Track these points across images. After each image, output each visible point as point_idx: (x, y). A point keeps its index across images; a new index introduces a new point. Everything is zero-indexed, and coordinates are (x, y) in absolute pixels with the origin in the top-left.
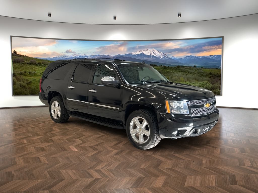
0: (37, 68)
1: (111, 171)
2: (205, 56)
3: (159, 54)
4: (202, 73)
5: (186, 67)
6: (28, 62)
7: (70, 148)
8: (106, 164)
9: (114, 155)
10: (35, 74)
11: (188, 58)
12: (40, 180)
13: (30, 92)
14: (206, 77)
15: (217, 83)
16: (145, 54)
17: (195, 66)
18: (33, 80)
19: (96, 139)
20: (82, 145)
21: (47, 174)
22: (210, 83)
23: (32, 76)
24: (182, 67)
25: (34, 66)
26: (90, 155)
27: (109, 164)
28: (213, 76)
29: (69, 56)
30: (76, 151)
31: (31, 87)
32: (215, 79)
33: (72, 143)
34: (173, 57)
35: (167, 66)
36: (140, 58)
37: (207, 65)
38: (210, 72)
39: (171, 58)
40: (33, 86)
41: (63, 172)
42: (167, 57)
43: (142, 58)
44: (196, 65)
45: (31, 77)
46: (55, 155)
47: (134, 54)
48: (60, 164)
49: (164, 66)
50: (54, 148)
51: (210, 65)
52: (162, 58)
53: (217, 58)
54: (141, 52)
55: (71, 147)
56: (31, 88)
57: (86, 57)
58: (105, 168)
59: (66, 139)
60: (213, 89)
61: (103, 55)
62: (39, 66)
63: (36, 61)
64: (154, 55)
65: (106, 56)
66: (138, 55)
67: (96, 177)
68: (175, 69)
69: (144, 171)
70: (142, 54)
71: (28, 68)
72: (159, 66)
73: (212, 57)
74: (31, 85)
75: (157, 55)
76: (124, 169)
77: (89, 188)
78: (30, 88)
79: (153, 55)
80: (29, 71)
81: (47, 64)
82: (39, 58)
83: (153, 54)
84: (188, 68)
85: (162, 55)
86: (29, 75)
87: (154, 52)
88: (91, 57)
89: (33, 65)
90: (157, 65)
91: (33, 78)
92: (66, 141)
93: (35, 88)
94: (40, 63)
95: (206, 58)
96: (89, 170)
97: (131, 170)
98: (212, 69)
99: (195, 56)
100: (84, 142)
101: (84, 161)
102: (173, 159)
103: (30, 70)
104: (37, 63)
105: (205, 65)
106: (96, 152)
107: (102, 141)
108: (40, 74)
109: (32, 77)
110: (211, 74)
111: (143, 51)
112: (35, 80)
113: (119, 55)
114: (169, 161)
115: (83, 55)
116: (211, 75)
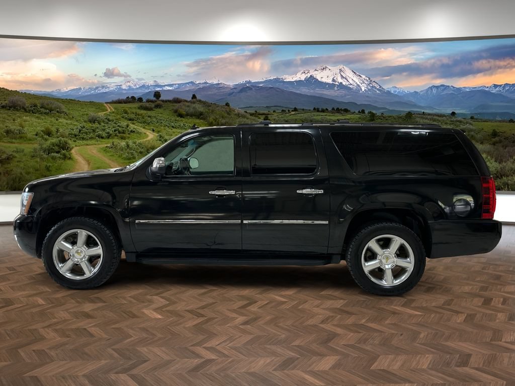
0: (28, 118)
1: (235, 349)
2: (479, 87)
3: (357, 81)
4: (472, 133)
5: (429, 114)
6: (3, 104)
7: (143, 313)
8: (225, 338)
9: (241, 325)
10: (20, 136)
11: (434, 91)
12: (103, 362)
13: (8, 184)
14: (482, 143)
15: (512, 160)
16: (319, 79)
17: (453, 114)
18: (17, 152)
19: (198, 297)
20: (168, 308)
21: (114, 352)
22: (494, 159)
23: (14, 140)
24: (419, 116)
25: (18, 114)
26: (190, 324)
27: (231, 339)
28: (500, 142)
29: (113, 84)
30: (160, 319)
31: (11, 170)
32: (507, 149)
33: (146, 304)
34: (396, 89)
35: (378, 113)
36: (305, 90)
37: (484, 111)
38: (494, 130)
39: (389, 93)
40: (16, 169)
41: (144, 350)
42: (378, 89)
43: (312, 91)
44: (456, 112)
45: (12, 143)
46: (117, 324)
47: (289, 78)
48: (132, 339)
49: (370, 113)
50: (111, 313)
51: (494, 111)
52: (365, 90)
53: (511, 93)
54: (309, 75)
55: (146, 311)
56: (13, 172)
57: (158, 89)
58: (224, 344)
59: (129, 297)
60: (502, 176)
61: (206, 83)
62: (33, 113)
63: (24, 100)
64: (344, 83)
65: (212, 85)
66: (299, 82)
67: (208, 358)
68: (400, 120)
69: (300, 349)
70: (312, 81)
71: (4, 118)
72: (357, 112)
73: (497, 89)
74: (12, 166)
75: (351, 82)
76: (261, 346)
77: (198, 372)
78: (8, 173)
79: (341, 83)
80: (6, 127)
81: (53, 106)
82: (32, 92)
83: (340, 80)
84: (435, 117)
85: (364, 83)
86: (5, 137)
87: (342, 73)
88: (171, 88)
89: (17, 110)
90: (352, 111)
91: (16, 145)
92: (132, 299)
93: (21, 174)
94: (35, 106)
95: (482, 93)
96: (192, 347)
97: (274, 348)
98: (500, 121)
99: (454, 87)
100: (172, 303)
101: (179, 335)
102: (361, 331)
103: (8, 124)
104: (27, 105)
105: (480, 111)
106: (201, 319)
107: (211, 301)
108: (36, 135)
109: (14, 143)
110: (495, 134)
111: (312, 73)
112: (23, 151)
113: (249, 82)
114: (352, 334)
115: (151, 83)
116: (497, 139)
